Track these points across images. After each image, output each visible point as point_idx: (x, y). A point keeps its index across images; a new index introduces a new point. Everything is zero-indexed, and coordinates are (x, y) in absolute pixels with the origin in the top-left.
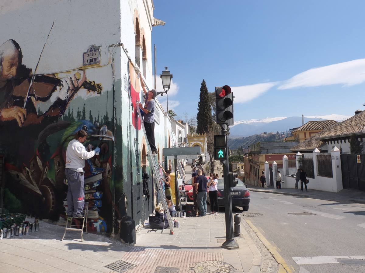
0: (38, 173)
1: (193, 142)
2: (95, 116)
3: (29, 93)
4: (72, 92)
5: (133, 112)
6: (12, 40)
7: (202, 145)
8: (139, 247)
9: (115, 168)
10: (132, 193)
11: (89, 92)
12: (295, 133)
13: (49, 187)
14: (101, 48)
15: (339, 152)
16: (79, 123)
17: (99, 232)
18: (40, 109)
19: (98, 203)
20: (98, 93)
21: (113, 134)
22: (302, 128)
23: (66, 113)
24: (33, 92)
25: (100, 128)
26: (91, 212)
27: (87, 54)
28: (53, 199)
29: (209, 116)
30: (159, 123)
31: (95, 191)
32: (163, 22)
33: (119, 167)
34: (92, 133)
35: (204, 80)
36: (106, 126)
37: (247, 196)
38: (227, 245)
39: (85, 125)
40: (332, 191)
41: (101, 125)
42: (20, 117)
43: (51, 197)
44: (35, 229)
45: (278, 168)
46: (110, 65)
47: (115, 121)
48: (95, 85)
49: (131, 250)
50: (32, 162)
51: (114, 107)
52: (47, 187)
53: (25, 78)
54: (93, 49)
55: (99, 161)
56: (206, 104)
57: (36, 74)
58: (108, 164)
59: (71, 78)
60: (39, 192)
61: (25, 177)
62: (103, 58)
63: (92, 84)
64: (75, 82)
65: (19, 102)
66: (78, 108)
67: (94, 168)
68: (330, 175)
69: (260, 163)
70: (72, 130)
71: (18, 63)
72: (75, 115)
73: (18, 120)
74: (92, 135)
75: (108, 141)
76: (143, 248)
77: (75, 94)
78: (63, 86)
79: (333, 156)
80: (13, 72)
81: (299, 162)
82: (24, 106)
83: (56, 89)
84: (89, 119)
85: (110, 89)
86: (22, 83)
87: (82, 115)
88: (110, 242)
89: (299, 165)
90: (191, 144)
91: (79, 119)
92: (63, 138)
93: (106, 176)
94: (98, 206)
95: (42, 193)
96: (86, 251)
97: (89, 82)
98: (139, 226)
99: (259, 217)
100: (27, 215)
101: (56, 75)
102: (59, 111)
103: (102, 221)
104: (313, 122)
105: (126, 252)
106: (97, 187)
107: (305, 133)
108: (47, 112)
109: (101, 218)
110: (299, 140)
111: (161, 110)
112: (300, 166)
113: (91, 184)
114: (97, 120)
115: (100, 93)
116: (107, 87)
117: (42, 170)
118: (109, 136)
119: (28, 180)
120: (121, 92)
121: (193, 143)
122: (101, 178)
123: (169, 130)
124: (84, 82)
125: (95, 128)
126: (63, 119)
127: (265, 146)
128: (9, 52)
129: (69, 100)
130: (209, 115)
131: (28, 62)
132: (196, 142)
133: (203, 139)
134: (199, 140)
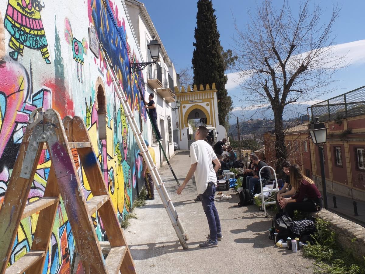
1: (187, 102)
7: (208, 108)
29: (218, 53)
90: (184, 107)
121: (188, 106)
132: (195, 104)
133: (210, 96)
134: (202, 99)
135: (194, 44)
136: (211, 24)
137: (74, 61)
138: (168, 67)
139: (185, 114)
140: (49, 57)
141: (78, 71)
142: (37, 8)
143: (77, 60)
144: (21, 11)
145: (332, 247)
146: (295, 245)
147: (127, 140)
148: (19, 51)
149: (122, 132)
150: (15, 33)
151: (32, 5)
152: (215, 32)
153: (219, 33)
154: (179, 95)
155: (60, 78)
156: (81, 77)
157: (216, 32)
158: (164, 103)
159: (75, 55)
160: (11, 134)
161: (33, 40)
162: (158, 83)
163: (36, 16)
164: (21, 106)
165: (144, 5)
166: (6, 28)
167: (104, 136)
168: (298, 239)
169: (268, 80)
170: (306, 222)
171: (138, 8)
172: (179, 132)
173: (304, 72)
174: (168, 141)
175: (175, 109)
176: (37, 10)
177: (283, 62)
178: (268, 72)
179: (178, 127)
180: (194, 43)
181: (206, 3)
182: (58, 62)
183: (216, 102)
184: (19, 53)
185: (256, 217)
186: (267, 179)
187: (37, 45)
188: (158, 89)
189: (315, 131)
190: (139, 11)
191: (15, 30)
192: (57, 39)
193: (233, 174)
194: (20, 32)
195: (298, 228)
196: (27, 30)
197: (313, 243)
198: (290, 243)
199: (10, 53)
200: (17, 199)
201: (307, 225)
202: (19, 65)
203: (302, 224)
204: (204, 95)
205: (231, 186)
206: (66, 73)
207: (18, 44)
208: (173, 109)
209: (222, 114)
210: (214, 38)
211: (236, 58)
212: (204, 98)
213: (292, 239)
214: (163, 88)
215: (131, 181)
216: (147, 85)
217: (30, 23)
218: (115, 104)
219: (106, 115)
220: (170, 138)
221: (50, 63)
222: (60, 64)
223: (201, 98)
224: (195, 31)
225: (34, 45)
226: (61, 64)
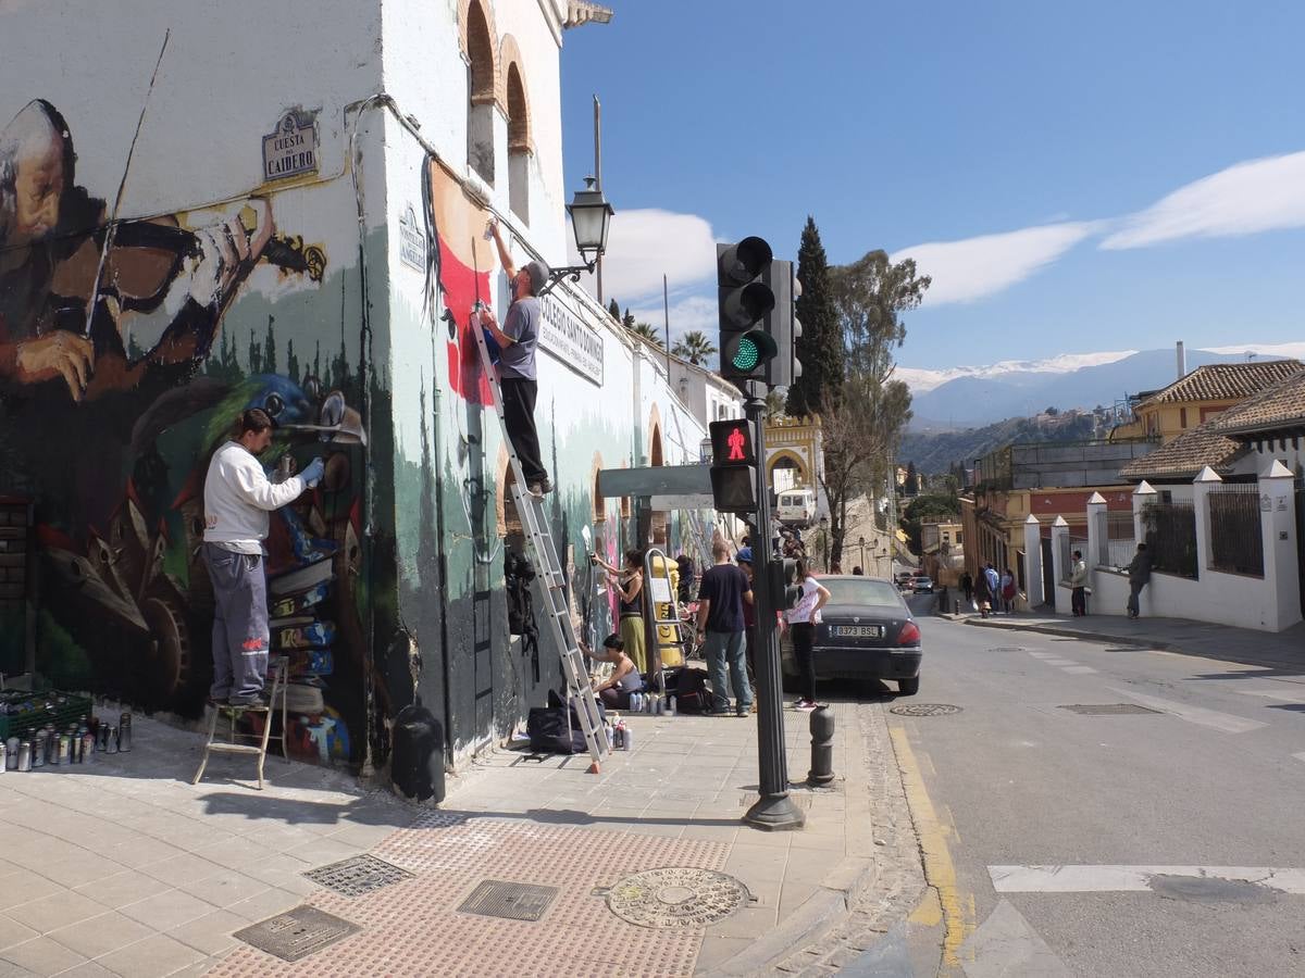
0: (137, 559)
2: (305, 359)
3: (99, 285)
4: (234, 276)
5: (455, 341)
6: (43, 101)
7: (805, 456)
8: (451, 813)
9: (373, 541)
10: (444, 625)
11: (286, 274)
12: (1146, 410)
13: (169, 606)
14: (319, 118)
15: (1291, 482)
16: (256, 386)
17: (326, 758)
18: (135, 340)
19: (321, 660)
20: (312, 279)
21: (364, 422)
22: (1174, 393)
23: (215, 350)
24: (110, 280)
25: (323, 400)
26: (300, 689)
27: (273, 141)
28: (183, 645)
30: (599, 382)
31: (312, 619)
32: (605, 11)
33: (386, 535)
34: (298, 420)
35: (810, 221)
36: (341, 394)
37: (911, 641)
38: (760, 816)
39: (273, 391)
40: (1258, 626)
41: (326, 391)
42: (75, 369)
43: (177, 639)
44: (118, 743)
45: (1072, 540)
46: (348, 178)
47: (368, 376)
48: (304, 249)
49: (418, 822)
50: (117, 521)
51: (365, 327)
52: (164, 604)
53: (83, 235)
54: (294, 123)
55: (322, 516)
56: (819, 308)
57: (120, 216)
58: (350, 525)
59: (227, 229)
60: (141, 623)
61: (97, 571)
62: (328, 155)
63: (295, 247)
64: (239, 240)
65: (68, 318)
66: (253, 333)
67: (306, 539)
68: (1253, 567)
69: (1011, 522)
70: (232, 411)
71: (62, 180)
72: (243, 359)
73: (69, 378)
74: (299, 427)
75: (349, 445)
76: (460, 818)
77: (242, 284)
78: (203, 257)
79: (1266, 498)
80: (48, 213)
81: (1146, 517)
82: (87, 330)
83: (183, 269)
84: (286, 372)
85: (351, 263)
86: (77, 249)
87: (264, 358)
88: (355, 794)
89: (1145, 531)
90: (767, 452)
91: (256, 371)
92: (209, 438)
93: (344, 568)
94: (320, 670)
95: (150, 626)
96: (263, 821)
97: (285, 239)
98: (484, 740)
99: (946, 717)
100: (106, 697)
101: (179, 218)
102: (193, 345)
103: (333, 723)
104: (1216, 367)
105: (397, 829)
106: (317, 605)
107: (1183, 411)
108: (155, 349)
109: (331, 711)
110: (1160, 437)
111: (614, 333)
112: (1149, 535)
113: (299, 597)
114: (311, 374)
115: (318, 278)
116: (341, 257)
117: (147, 547)
118: (352, 428)
119: (107, 583)
120: (388, 272)
121: (771, 451)
122: (330, 574)
123: (654, 405)
124: (268, 242)
125: (305, 402)
126: (205, 371)
127: (1031, 459)
128: (36, 144)
129: (222, 306)
130: (829, 347)
131: (93, 177)
132: (783, 448)
133: (809, 435)
134: (795, 441)
181: (814, 253)
204: (799, 434)
212: (798, 438)
223: (794, 438)
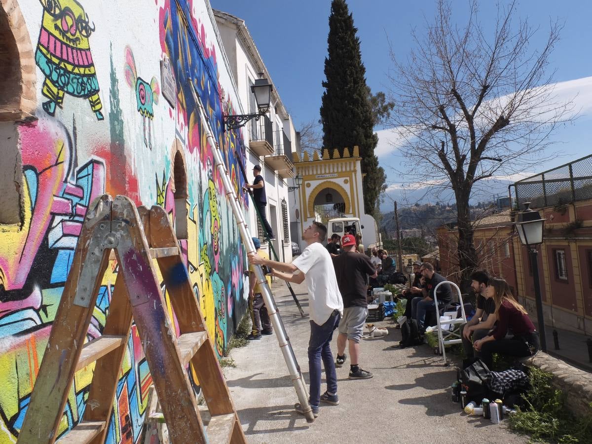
1: (313, 178)
7: (347, 187)
29: (362, 99)
56: (349, 62)
90: (309, 185)
121: (314, 184)
132: (325, 180)
133: (350, 167)
134: (336, 173)
135: (324, 84)
136: (351, 52)
137: (138, 115)
138: (282, 121)
139: (310, 196)
140: (101, 109)
141: (144, 130)
142: (84, 33)
143: (144, 112)
144: (61, 38)
145: (558, 415)
146: (496, 410)
147: (219, 239)
148: (57, 100)
149: (211, 226)
150: (51, 72)
151: (77, 28)
152: (357, 65)
153: (365, 66)
154: (300, 166)
155: (118, 142)
156: (150, 139)
157: (359, 64)
158: (276, 179)
159: (140, 105)
160: (45, 232)
161: (78, 82)
162: (267, 147)
163: (83, 45)
164: (59, 189)
165: (244, 22)
166: (39, 65)
167: (184, 234)
168: (500, 401)
169: (445, 141)
170: (512, 374)
171: (234, 27)
172: (299, 226)
173: (504, 128)
174: (282, 241)
175: (294, 188)
176: (84, 36)
177: (470, 113)
178: (446, 129)
179: (298, 218)
180: (323, 81)
181: (343, 19)
182: (116, 116)
183: (359, 176)
184: (57, 104)
185: (429, 365)
186: (447, 302)
187: (84, 90)
188: (266, 156)
189: (524, 225)
190: (236, 32)
191: (51, 68)
192: (114, 80)
193: (390, 293)
194: (58, 71)
195: (500, 383)
196: (70, 68)
197: (525, 408)
198: (487, 408)
199: (44, 104)
200: (69, 339)
201: (515, 379)
202: (57, 124)
203: (507, 376)
204: (340, 165)
205: (386, 314)
206: (126, 134)
207: (55, 90)
208: (291, 189)
209: (369, 196)
210: (356, 73)
211: (392, 105)
212: (340, 170)
213: (491, 401)
214: (275, 154)
215: (225, 306)
216: (249, 150)
217: (73, 56)
218: (201, 182)
219: (187, 200)
220: (286, 236)
221: (103, 119)
222: (118, 120)
223: (336, 170)
224: (325, 63)
225: (79, 91)
226: (120, 119)
